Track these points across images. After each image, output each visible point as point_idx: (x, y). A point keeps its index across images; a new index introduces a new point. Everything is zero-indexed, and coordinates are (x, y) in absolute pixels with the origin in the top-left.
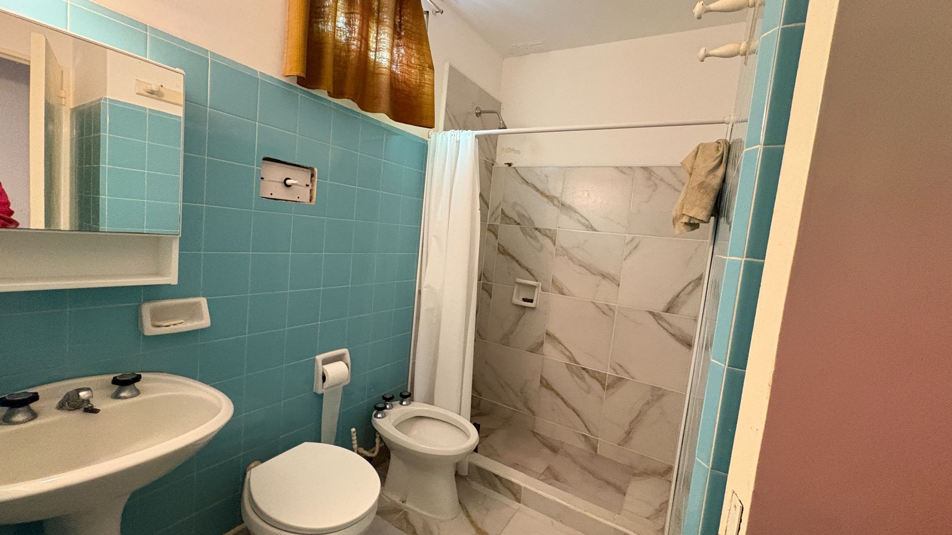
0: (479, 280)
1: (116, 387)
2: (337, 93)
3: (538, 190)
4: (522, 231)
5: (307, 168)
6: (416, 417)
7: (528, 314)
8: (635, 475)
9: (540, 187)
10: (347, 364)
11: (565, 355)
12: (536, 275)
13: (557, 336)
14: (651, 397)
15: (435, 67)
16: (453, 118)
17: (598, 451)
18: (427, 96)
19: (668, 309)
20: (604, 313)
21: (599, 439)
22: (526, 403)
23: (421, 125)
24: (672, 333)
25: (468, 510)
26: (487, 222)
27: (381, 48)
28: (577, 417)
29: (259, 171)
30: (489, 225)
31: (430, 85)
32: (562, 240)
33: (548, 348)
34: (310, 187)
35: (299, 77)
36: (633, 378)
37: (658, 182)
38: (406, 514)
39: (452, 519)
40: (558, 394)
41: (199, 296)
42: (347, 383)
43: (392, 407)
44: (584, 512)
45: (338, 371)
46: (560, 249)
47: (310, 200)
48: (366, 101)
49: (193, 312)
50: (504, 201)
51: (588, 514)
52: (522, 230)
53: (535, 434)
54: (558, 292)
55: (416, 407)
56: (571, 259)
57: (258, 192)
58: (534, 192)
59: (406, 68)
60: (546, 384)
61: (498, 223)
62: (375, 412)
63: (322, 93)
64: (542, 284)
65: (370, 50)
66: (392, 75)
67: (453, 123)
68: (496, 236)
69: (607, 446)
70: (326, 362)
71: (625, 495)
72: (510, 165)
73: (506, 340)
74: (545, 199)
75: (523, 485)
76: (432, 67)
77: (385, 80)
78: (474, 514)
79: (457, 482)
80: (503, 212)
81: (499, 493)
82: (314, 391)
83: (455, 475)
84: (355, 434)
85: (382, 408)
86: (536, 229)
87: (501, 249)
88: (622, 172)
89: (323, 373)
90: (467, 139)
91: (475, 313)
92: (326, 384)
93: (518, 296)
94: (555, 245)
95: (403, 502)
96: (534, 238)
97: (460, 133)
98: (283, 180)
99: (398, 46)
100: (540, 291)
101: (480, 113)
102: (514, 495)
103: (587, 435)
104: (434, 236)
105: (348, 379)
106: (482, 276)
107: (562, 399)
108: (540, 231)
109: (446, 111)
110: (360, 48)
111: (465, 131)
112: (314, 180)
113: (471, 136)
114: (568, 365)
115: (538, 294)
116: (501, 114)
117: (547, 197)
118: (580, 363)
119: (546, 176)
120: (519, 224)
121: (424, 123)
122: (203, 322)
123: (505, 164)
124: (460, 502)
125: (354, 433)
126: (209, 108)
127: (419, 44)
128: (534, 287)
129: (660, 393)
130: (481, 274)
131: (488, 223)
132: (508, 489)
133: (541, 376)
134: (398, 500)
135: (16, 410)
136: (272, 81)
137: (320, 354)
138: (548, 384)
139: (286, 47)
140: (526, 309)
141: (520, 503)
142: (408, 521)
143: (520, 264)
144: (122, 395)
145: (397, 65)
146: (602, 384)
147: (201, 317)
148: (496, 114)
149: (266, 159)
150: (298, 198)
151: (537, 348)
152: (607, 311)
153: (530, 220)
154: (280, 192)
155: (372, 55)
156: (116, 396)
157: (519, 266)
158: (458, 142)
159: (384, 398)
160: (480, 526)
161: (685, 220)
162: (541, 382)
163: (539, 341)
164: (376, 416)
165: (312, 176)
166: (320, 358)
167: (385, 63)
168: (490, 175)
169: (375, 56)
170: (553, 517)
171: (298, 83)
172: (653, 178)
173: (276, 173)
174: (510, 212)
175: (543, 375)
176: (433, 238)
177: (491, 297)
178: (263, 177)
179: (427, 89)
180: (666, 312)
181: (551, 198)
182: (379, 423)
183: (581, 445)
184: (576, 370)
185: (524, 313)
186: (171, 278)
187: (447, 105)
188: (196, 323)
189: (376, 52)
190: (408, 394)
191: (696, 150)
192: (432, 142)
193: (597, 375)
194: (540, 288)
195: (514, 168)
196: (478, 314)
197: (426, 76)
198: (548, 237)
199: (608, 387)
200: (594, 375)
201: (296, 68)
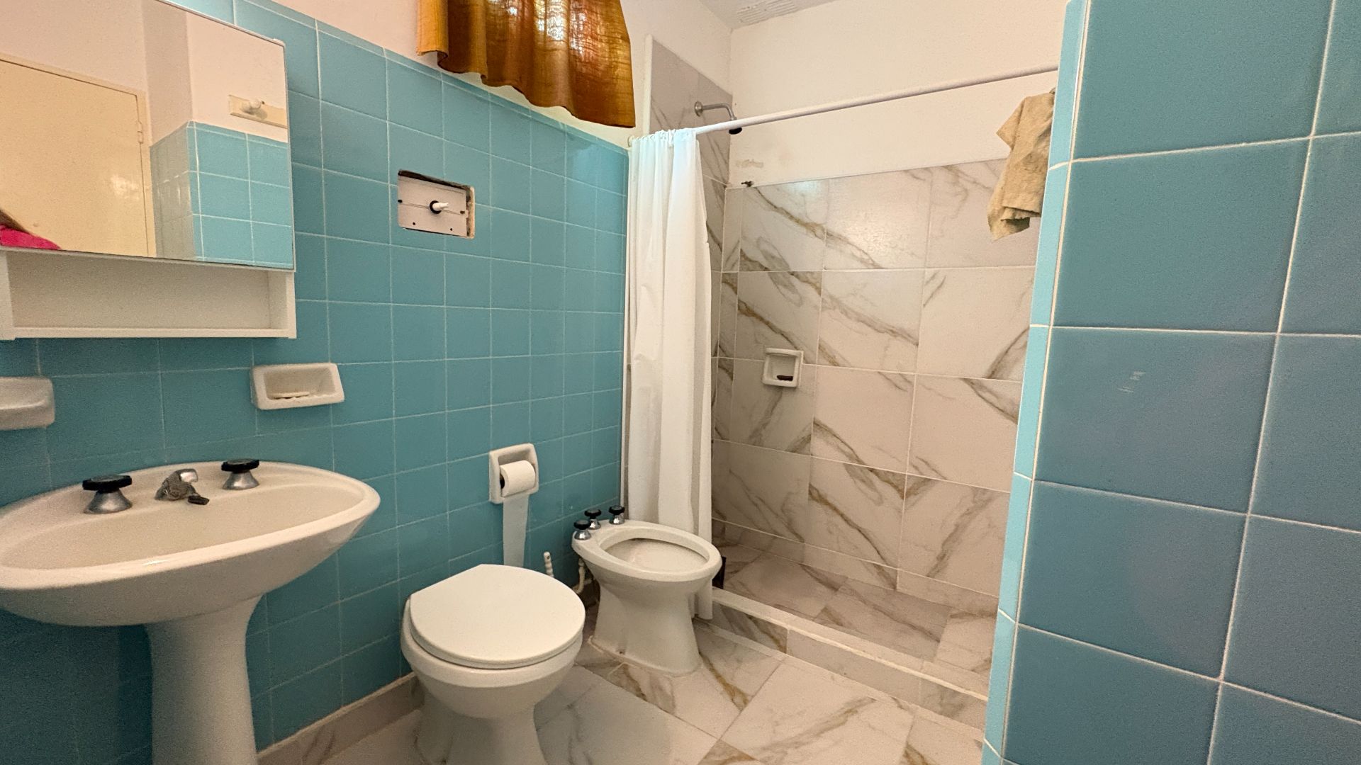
0: (714, 354)
1: (228, 473)
2: (494, 79)
3: (792, 217)
4: (771, 278)
5: (460, 188)
6: (634, 540)
7: (787, 398)
8: (952, 616)
9: (795, 211)
10: (533, 465)
11: (843, 452)
12: (795, 339)
13: (829, 426)
14: (972, 505)
15: (630, 38)
16: (661, 116)
17: (898, 587)
18: (622, 82)
19: (993, 373)
20: (896, 386)
21: (898, 569)
22: (790, 525)
23: (616, 123)
24: (1001, 408)
25: (712, 662)
26: (720, 271)
27: (552, 12)
28: (865, 540)
29: (394, 191)
30: (723, 274)
31: (626, 64)
32: (829, 285)
33: (819, 446)
34: (466, 215)
35: (440, 54)
36: (945, 479)
37: (969, 186)
38: (625, 667)
39: (690, 673)
40: (835, 509)
41: (327, 361)
42: (535, 490)
43: (599, 526)
44: (877, 660)
45: (521, 474)
46: (829, 300)
47: (468, 234)
48: (536, 90)
49: (322, 382)
50: (744, 238)
51: (883, 661)
52: (772, 276)
53: (804, 567)
54: (828, 363)
55: (634, 527)
56: (845, 312)
57: (396, 220)
58: (787, 220)
59: (591, 42)
60: (817, 496)
61: (736, 270)
62: (575, 533)
63: (473, 78)
64: (804, 353)
65: (537, 17)
66: (570, 51)
67: (662, 122)
68: (735, 290)
69: (910, 580)
70: (503, 460)
71: (938, 641)
72: (749, 184)
73: (756, 438)
74: (804, 230)
75: (788, 627)
76: (626, 39)
77: (560, 58)
78: (720, 666)
79: (695, 628)
80: (743, 254)
81: (756, 640)
82: (490, 500)
83: (693, 620)
84: (550, 560)
85: (584, 525)
86: (792, 274)
87: (743, 307)
88: (914, 177)
89: (501, 475)
90: (685, 140)
91: (710, 404)
92: (506, 490)
93: (771, 373)
94: (820, 294)
95: (621, 653)
96: (790, 287)
97: (672, 134)
98: (429, 205)
99: (578, 10)
100: (802, 363)
101: (701, 110)
102: (776, 641)
103: (882, 565)
104: (643, 285)
105: (535, 486)
106: (718, 349)
107: (842, 515)
108: (797, 276)
109: (652, 108)
110: (523, 11)
111: (680, 131)
112: (471, 205)
113: (690, 135)
114: (847, 467)
115: (799, 368)
116: (733, 109)
117: (805, 225)
118: (866, 461)
119: (803, 195)
120: (766, 269)
121: (621, 121)
122: (333, 395)
123: (742, 183)
124: (700, 653)
125: (548, 558)
126: (322, 100)
127: (607, 6)
128: (793, 358)
129: (986, 497)
130: (716, 346)
131: (722, 272)
132: (768, 634)
133: (811, 486)
134: (613, 650)
135: (105, 495)
136: (405, 63)
137: (494, 449)
138: (820, 496)
139: (419, 12)
140: (784, 392)
141: (785, 653)
142: (629, 677)
143: (771, 327)
144: (237, 484)
145: (577, 38)
146: (899, 491)
147: (331, 389)
148: (725, 109)
149: (404, 174)
150: (451, 229)
151: (801, 446)
152: (901, 384)
153: (782, 261)
154: (425, 222)
155: (540, 25)
156: (229, 486)
157: (770, 330)
158: (672, 148)
159: (587, 514)
160: (729, 681)
161: (1007, 215)
162: (810, 493)
163: (805, 434)
164: (577, 537)
165: (468, 199)
166: (495, 455)
167: (558, 34)
168: (721, 202)
169: (545, 25)
170: (834, 671)
171: (439, 64)
172: (960, 180)
173: (419, 195)
174: (753, 253)
175: (812, 484)
176: (643, 288)
177: (732, 378)
178: (400, 199)
179: (621, 71)
180: (990, 377)
181: (811, 227)
182: (583, 546)
183: (872, 579)
184: (862, 473)
185: (780, 397)
186: (288, 329)
187: (653, 100)
188: (324, 396)
189: (545, 18)
190: (620, 508)
191: (1019, 110)
192: (633, 151)
193: (890, 477)
194: (802, 359)
195: (756, 188)
196: (715, 403)
197: (619, 52)
198: (810, 283)
199: (909, 494)
200: (887, 478)
201: (435, 41)
